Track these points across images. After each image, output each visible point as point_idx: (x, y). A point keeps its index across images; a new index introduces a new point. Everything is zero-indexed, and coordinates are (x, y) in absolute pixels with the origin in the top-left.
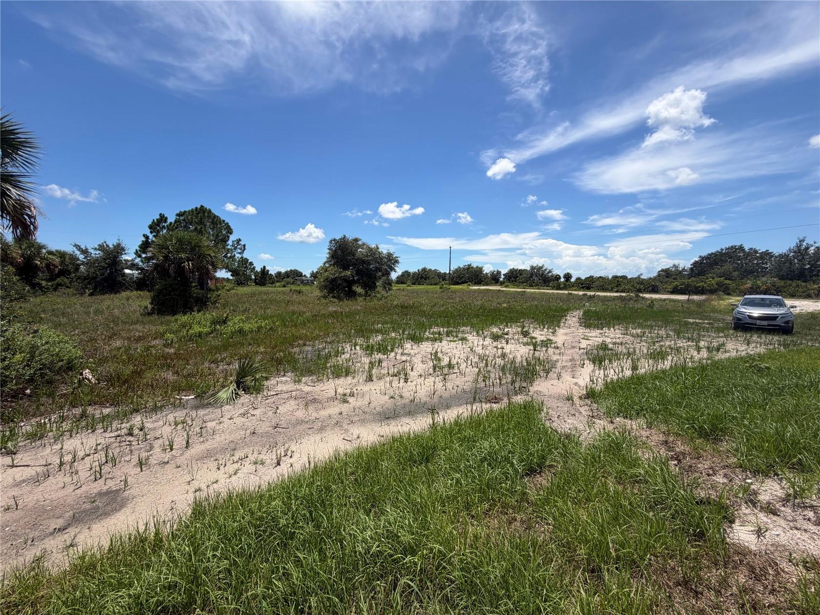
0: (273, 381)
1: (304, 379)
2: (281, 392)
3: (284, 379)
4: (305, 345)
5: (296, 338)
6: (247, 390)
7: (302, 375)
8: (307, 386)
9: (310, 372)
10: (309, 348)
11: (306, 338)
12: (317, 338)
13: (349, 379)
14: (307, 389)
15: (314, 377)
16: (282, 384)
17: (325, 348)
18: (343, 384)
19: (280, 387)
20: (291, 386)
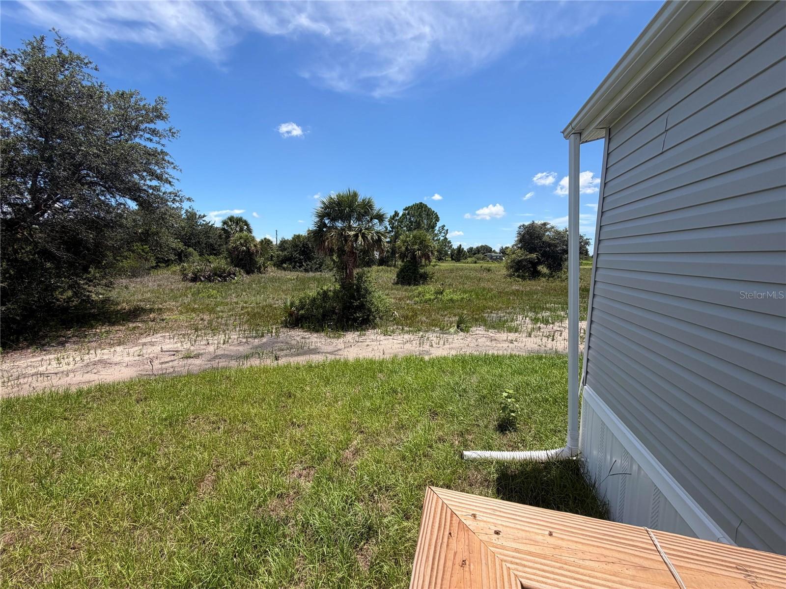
0: (474, 329)
1: (490, 330)
2: (479, 334)
3: (480, 329)
4: (491, 313)
5: (485, 308)
6: (462, 330)
7: (489, 329)
8: (492, 333)
9: (494, 328)
10: (495, 315)
11: (493, 309)
12: (500, 309)
13: (517, 334)
14: (491, 335)
15: (496, 331)
16: (479, 330)
17: (504, 316)
18: (512, 336)
19: (477, 332)
20: (483, 332)
